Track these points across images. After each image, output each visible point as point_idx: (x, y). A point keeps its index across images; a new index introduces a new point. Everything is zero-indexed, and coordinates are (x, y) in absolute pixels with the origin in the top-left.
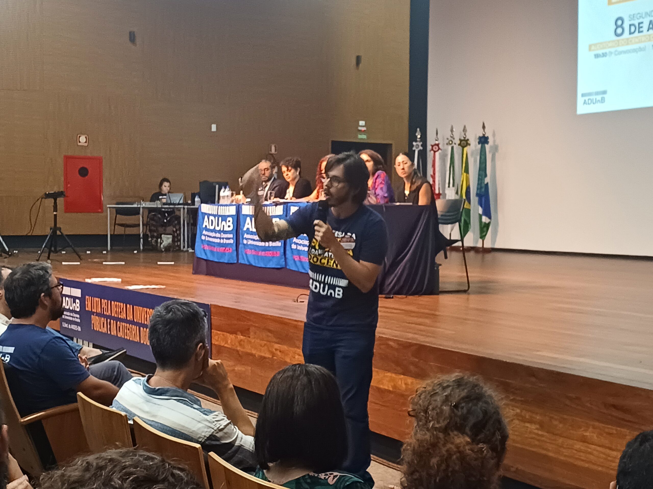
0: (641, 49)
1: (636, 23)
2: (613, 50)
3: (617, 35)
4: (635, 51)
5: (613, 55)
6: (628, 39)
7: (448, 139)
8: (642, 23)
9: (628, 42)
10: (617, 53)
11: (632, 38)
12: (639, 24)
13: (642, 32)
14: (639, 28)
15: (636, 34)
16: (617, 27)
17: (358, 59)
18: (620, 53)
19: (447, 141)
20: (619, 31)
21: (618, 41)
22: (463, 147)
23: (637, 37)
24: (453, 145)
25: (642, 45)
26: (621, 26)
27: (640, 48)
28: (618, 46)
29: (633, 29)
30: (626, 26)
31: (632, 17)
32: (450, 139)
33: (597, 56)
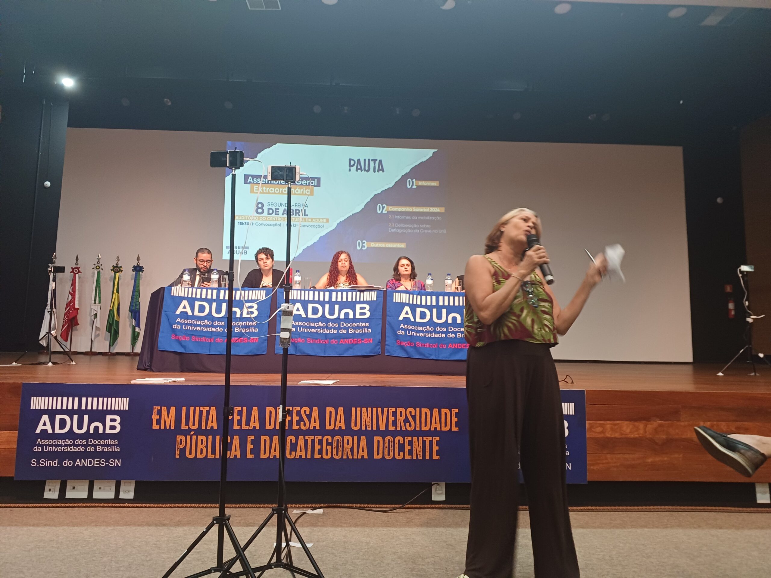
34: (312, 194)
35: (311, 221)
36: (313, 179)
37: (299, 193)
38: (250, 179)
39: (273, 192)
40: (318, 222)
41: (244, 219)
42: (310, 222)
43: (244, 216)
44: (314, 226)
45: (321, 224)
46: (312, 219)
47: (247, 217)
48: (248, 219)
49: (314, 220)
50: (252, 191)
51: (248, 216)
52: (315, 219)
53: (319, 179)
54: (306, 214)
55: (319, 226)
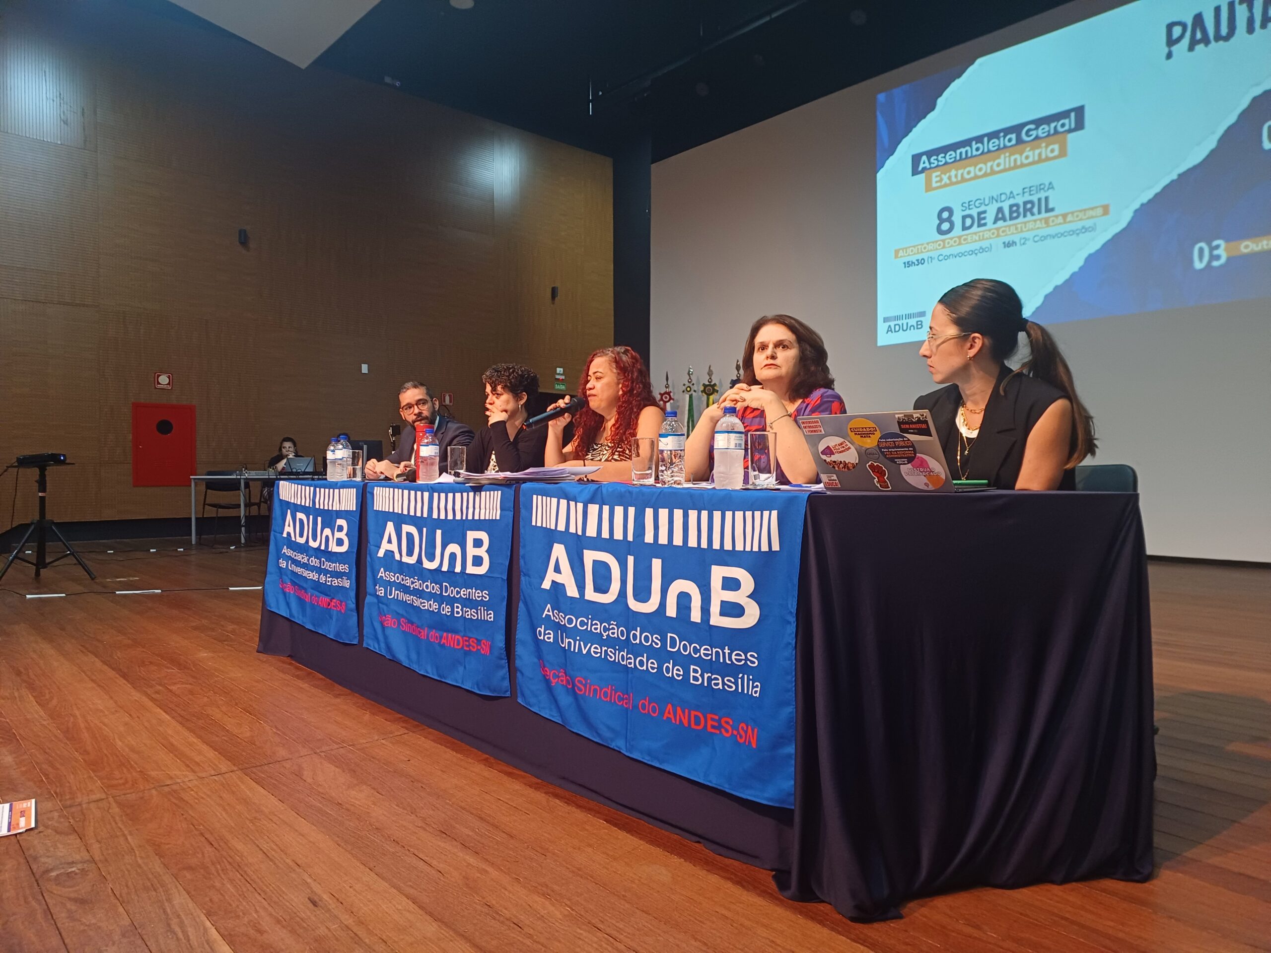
0: (982, 250)
1: (974, 212)
2: (934, 254)
3: (940, 231)
4: (972, 252)
5: (935, 261)
6: (960, 237)
7: (684, 385)
8: (985, 212)
9: (960, 240)
10: (941, 258)
11: (967, 235)
12: (979, 214)
13: (985, 224)
14: (980, 219)
15: (975, 228)
16: (942, 221)
17: (554, 292)
18: (947, 257)
19: (684, 388)
20: (945, 226)
21: (943, 241)
22: (708, 395)
23: (975, 233)
24: (692, 392)
25: (986, 244)
26: (949, 220)
27: (981, 248)
28: (944, 247)
29: (968, 222)
30: (957, 219)
31: (969, 205)
32: (687, 384)
33: (908, 264)
34: (1063, 153)
35: (1062, 221)
36: (1065, 114)
37: (1030, 160)
38: (924, 162)
39: (972, 175)
40: (1081, 220)
41: (915, 254)
42: (1060, 224)
43: (914, 247)
44: (1073, 232)
45: (1088, 223)
46: (1064, 216)
47: (919, 247)
48: (922, 252)
49: (1069, 218)
50: (929, 188)
51: (922, 245)
52: (1072, 213)
53: (1080, 111)
54: (1051, 206)
55: (1085, 230)
